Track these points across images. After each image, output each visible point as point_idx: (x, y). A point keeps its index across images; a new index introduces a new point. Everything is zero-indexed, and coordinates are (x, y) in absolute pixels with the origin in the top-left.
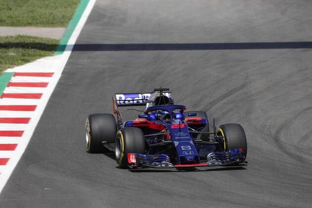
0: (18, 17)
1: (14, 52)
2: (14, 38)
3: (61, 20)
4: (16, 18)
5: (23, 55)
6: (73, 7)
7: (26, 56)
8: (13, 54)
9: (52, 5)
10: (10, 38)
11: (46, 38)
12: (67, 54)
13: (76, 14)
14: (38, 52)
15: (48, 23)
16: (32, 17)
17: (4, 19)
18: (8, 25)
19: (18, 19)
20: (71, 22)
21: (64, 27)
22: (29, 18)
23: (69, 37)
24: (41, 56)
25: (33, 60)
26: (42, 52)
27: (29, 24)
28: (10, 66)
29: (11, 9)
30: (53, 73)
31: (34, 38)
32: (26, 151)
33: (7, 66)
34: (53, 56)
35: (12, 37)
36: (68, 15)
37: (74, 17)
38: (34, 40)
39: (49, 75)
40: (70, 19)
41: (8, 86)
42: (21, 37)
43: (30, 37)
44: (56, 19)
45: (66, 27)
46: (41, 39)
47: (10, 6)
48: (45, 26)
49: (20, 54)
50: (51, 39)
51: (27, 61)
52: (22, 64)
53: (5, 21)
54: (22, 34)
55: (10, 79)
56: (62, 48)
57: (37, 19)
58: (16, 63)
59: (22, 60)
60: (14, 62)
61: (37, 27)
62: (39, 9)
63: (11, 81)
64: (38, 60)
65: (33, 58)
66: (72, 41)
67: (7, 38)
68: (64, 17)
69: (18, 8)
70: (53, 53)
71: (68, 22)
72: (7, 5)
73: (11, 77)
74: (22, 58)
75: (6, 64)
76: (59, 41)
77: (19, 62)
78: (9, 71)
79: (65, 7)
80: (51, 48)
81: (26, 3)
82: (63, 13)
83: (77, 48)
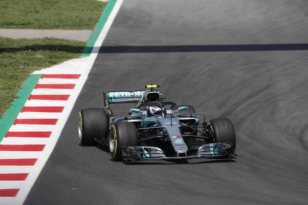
0: (45, 20)
1: (41, 55)
2: (41, 41)
3: (87, 23)
4: (43, 21)
5: (50, 57)
6: (100, 9)
7: (53, 58)
8: (40, 56)
9: (78, 8)
10: (37, 41)
11: (73, 40)
12: (93, 56)
13: (102, 17)
14: (65, 54)
15: (75, 26)
16: (59, 20)
17: (31, 22)
18: (35, 28)
19: (45, 22)
20: (98, 25)
21: (90, 29)
22: (56, 21)
23: (96, 39)
24: (68, 58)
25: (61, 62)
26: (69, 55)
27: (57, 27)
28: (37, 68)
29: (38, 12)
30: (80, 75)
31: (60, 40)
32: (53, 152)
33: (34, 68)
34: (80, 58)
35: (38, 39)
36: (94, 17)
37: (100, 20)
38: (61, 42)
39: (76, 76)
40: (97, 21)
41: (36, 88)
42: (48, 39)
43: (57, 39)
44: (83, 22)
45: (93, 30)
46: (68, 41)
47: (37, 9)
48: (72, 29)
49: (48, 56)
50: (77, 41)
51: (55, 63)
52: (49, 66)
53: (32, 24)
54: (48, 37)
56: (89, 51)
57: (64, 21)
58: (43, 65)
59: (49, 62)
60: (41, 64)
61: (65, 29)
62: (66, 12)
63: (38, 83)
64: (65, 62)
65: (60, 60)
66: (98, 44)
67: (34, 40)
68: (90, 19)
69: (45, 11)
70: (80, 55)
71: (95, 25)
72: (35, 8)
73: (39, 79)
74: (50, 60)
75: (33, 66)
76: (86, 43)
77: (46, 64)
78: (36, 72)
79: (92, 10)
80: (78, 50)
81: (53, 5)
82: (90, 16)
83: (103, 50)
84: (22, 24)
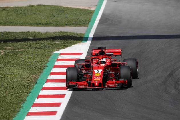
0: (59, 21)
1: (58, 41)
2: (58, 34)
3: (84, 23)
4: (58, 21)
5: (64, 43)
6: (91, 15)
7: (66, 43)
8: (58, 42)
9: (78, 14)
10: (55, 33)
11: (76, 33)
12: (89, 42)
13: (92, 19)
14: (72, 41)
15: (77, 24)
16: (67, 21)
17: (51, 22)
18: (54, 26)
19: (59, 22)
20: (90, 23)
21: (86, 26)
22: (66, 22)
23: (90, 32)
24: (74, 43)
25: (70, 46)
26: (75, 41)
27: (66, 25)
28: (57, 49)
29: (55, 17)
30: (82, 53)
31: (69, 33)
32: (70, 98)
33: (55, 49)
34: (81, 43)
35: (56, 32)
36: (88, 19)
37: (92, 21)
38: (70, 34)
39: (80, 54)
40: (90, 21)
41: (57, 61)
42: (62, 32)
43: (67, 32)
44: (81, 22)
45: (87, 26)
46: (74, 33)
47: (54, 15)
48: (75, 26)
49: (63, 42)
50: (79, 33)
51: (67, 46)
52: (64, 48)
53: (52, 23)
54: (62, 31)
55: (58, 57)
56: (86, 39)
57: (70, 22)
58: (60, 47)
59: (64, 46)
61: (71, 26)
62: (71, 16)
63: (58, 58)
64: (72, 46)
65: (70, 44)
66: (91, 35)
67: (54, 33)
68: (85, 20)
69: (59, 16)
70: (81, 42)
71: (88, 24)
72: (53, 14)
73: (58, 56)
74: (64, 44)
75: (55, 48)
76: (84, 34)
77: (62, 47)
78: (57, 52)
79: (86, 15)
80: (79, 39)
81: (63, 13)
82: (85, 18)
83: (94, 39)
84: (46, 24)
